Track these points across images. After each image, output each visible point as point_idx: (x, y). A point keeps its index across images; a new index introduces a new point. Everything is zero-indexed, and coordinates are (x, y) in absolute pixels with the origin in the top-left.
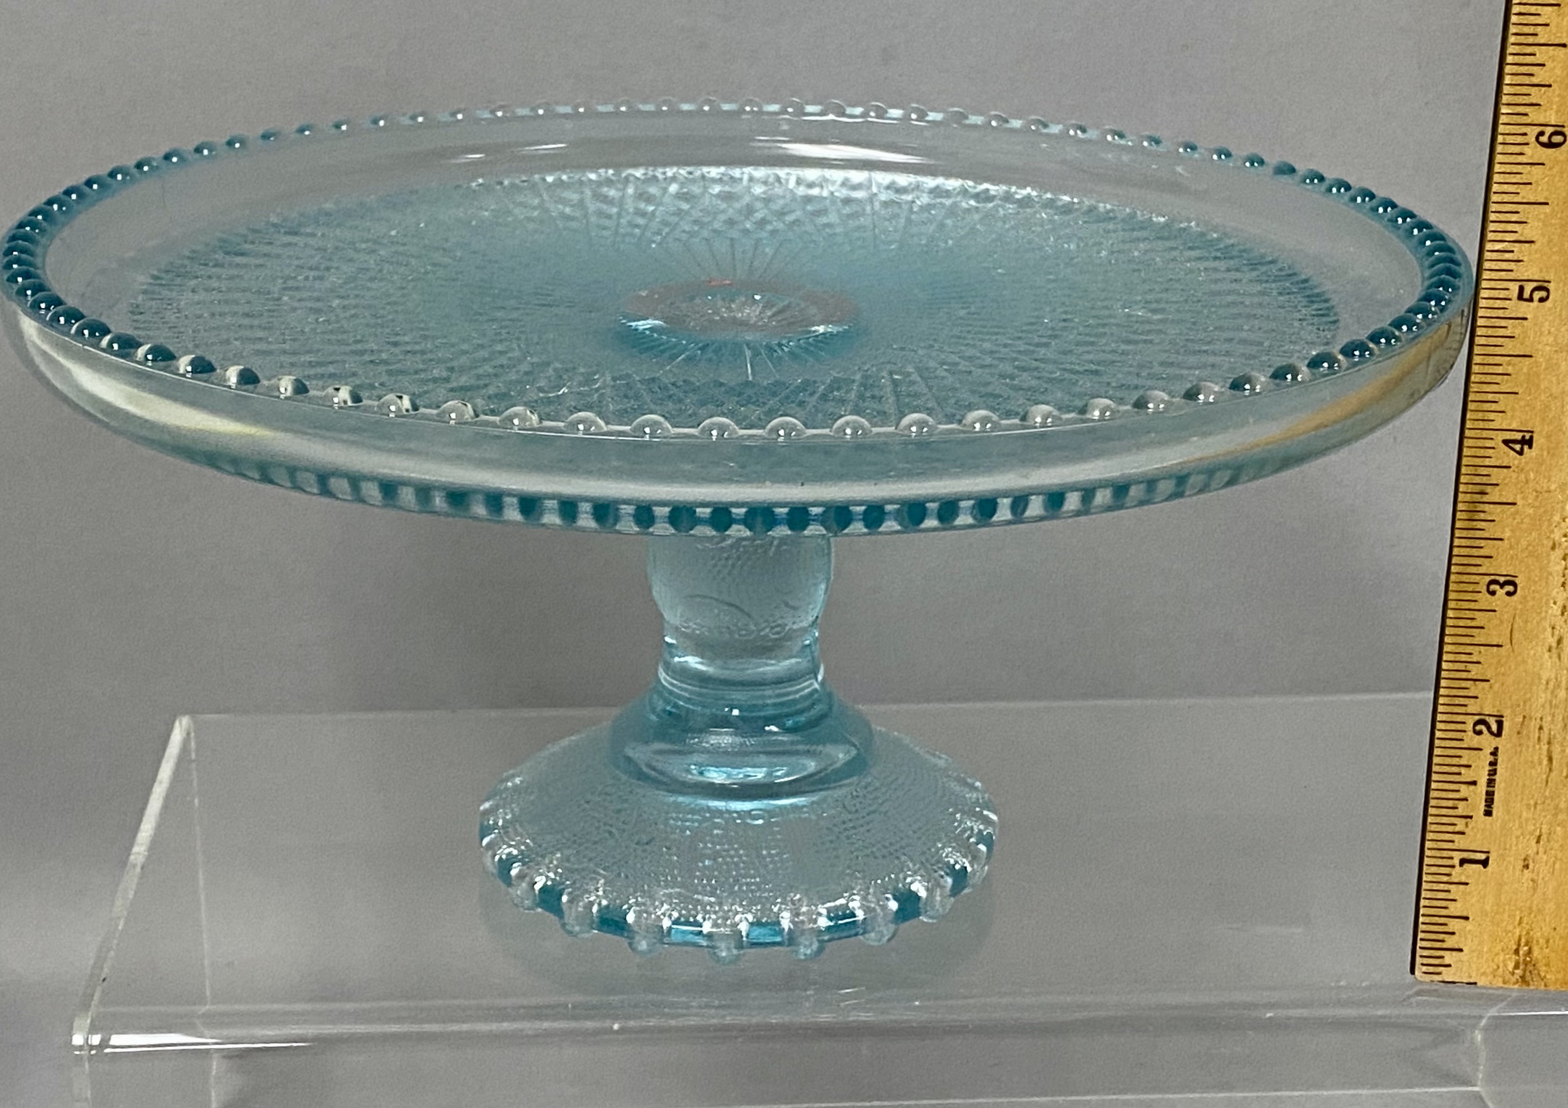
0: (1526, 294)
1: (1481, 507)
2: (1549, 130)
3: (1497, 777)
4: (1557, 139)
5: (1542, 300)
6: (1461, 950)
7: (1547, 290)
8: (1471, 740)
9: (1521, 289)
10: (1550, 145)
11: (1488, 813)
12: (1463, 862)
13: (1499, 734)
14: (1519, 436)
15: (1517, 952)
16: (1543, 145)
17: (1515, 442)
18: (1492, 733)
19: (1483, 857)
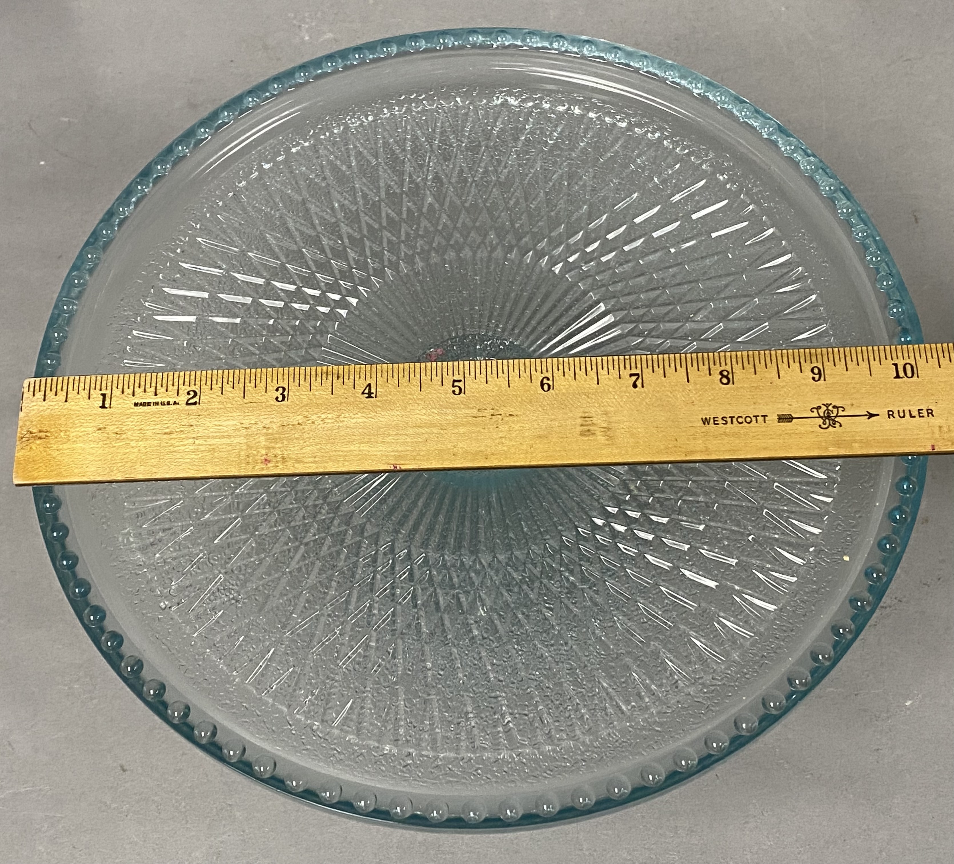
0: (456, 384)
1: (330, 378)
2: (550, 383)
3: (160, 406)
4: (546, 387)
5: (454, 392)
6: (44, 400)
7: (460, 394)
8: (184, 389)
9: (460, 381)
10: (542, 385)
11: (136, 405)
12: (104, 395)
13: (187, 404)
14: (373, 390)
15: (40, 431)
16: (542, 381)
17: (370, 389)
18: (188, 400)
19: (107, 405)
